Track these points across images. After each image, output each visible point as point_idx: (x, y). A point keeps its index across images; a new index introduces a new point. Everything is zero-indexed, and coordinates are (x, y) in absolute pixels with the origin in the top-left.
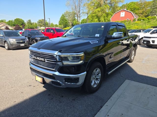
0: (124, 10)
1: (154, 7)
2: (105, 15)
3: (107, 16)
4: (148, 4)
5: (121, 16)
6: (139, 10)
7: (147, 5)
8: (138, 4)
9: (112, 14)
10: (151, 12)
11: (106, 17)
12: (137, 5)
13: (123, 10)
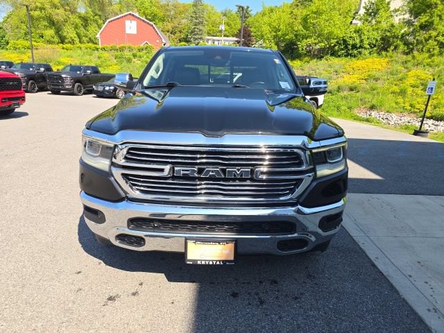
0: (133, 15)
1: (197, 21)
2: (78, 21)
3: (85, 27)
4: (182, 9)
5: (128, 31)
6: (164, 21)
7: (181, 13)
8: (162, 6)
9: (100, 22)
10: (192, 32)
11: (82, 29)
12: (158, 8)
13: (130, 14)
